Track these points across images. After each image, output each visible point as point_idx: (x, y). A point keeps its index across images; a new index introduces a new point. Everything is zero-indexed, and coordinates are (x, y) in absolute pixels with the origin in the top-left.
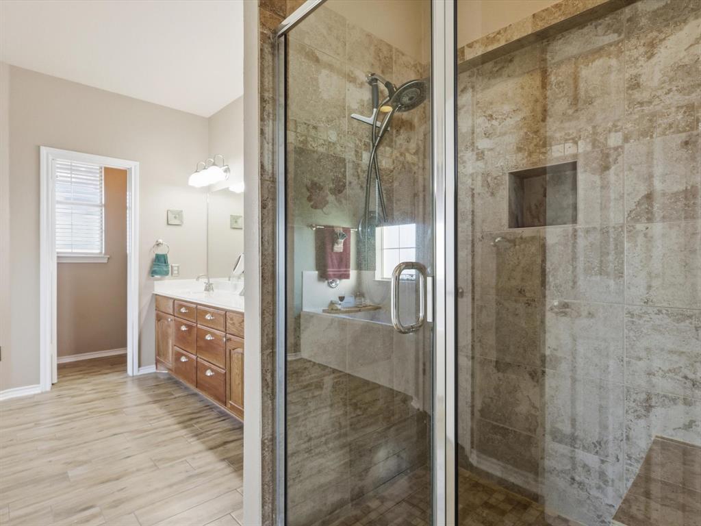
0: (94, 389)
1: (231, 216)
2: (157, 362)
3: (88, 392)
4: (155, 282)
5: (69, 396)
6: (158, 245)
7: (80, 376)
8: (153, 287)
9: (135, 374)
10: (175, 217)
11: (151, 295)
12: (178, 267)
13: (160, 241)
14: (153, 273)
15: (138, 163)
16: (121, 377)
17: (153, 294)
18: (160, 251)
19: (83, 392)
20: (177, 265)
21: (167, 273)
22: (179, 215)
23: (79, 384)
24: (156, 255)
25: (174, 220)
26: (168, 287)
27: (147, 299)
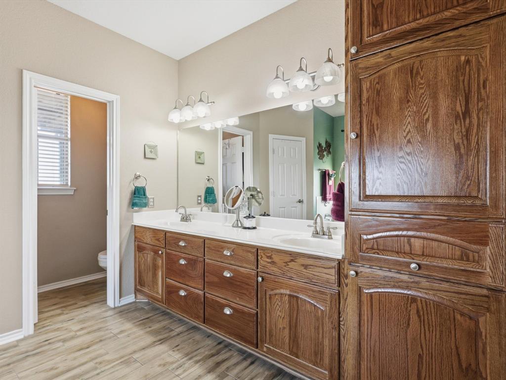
0: (82, 329)
1: (196, 152)
2: (137, 291)
3: (78, 333)
4: (135, 214)
5: (59, 341)
6: (137, 177)
7: (59, 311)
8: (132, 219)
9: (116, 306)
10: (151, 152)
11: (130, 226)
12: (153, 198)
13: (138, 174)
14: (133, 204)
15: (118, 97)
16: (103, 310)
17: (132, 225)
18: (140, 183)
19: (72, 334)
20: (153, 197)
21: (145, 205)
22: (154, 148)
23: (62, 322)
24: (136, 187)
25: (149, 153)
26: (145, 218)
27: (127, 230)
